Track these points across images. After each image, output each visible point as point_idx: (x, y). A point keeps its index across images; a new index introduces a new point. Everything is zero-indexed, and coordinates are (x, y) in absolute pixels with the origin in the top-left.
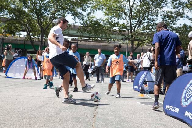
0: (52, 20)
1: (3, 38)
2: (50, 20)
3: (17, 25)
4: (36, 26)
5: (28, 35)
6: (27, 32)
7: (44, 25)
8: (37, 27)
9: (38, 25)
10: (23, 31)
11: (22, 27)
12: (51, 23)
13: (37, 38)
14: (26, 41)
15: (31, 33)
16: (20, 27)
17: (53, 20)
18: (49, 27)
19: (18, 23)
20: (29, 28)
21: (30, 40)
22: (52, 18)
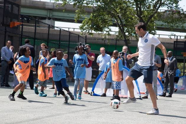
0: (157, 8)
1: (86, 37)
2: (154, 8)
3: (106, 17)
4: (133, 18)
5: (122, 31)
6: (120, 28)
7: (144, 16)
8: (135, 19)
9: (136, 16)
10: (115, 25)
11: (113, 19)
12: (155, 13)
13: (133, 36)
14: (118, 40)
15: (126, 29)
16: (110, 19)
17: (159, 7)
18: (153, 19)
19: (108, 14)
20: (123, 21)
21: (124, 39)
22: (158, 5)
